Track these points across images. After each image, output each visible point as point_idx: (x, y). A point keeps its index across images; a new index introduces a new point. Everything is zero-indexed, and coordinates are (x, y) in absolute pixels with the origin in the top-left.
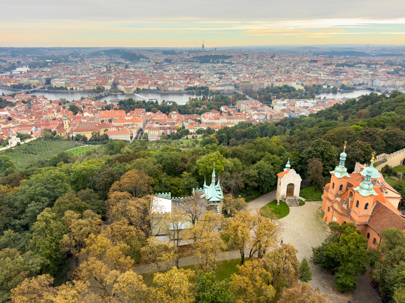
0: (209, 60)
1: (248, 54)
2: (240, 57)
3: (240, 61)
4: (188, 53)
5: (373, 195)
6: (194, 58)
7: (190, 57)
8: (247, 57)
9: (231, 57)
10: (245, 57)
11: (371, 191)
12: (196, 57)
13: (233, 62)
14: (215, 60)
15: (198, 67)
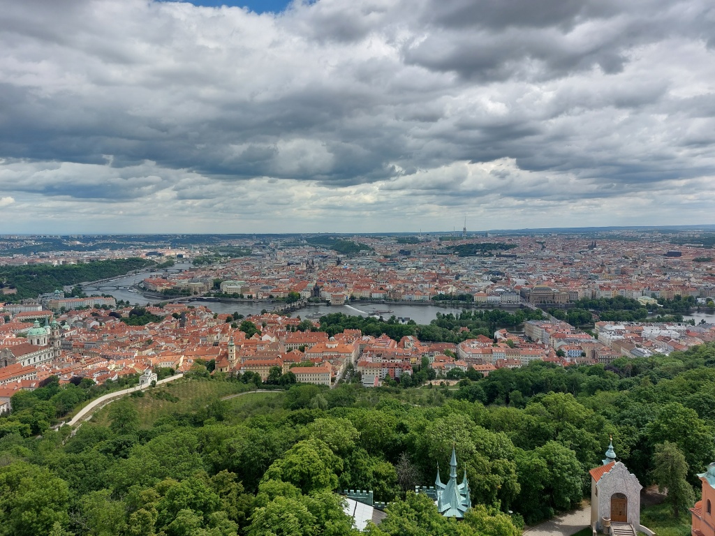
0: (475, 252)
1: (544, 242)
2: (530, 247)
3: (531, 253)
4: (438, 241)
6: (448, 248)
7: (441, 247)
8: (544, 247)
9: (514, 246)
10: (540, 246)
12: (452, 247)
13: (518, 255)
14: (486, 251)
15: (455, 263)
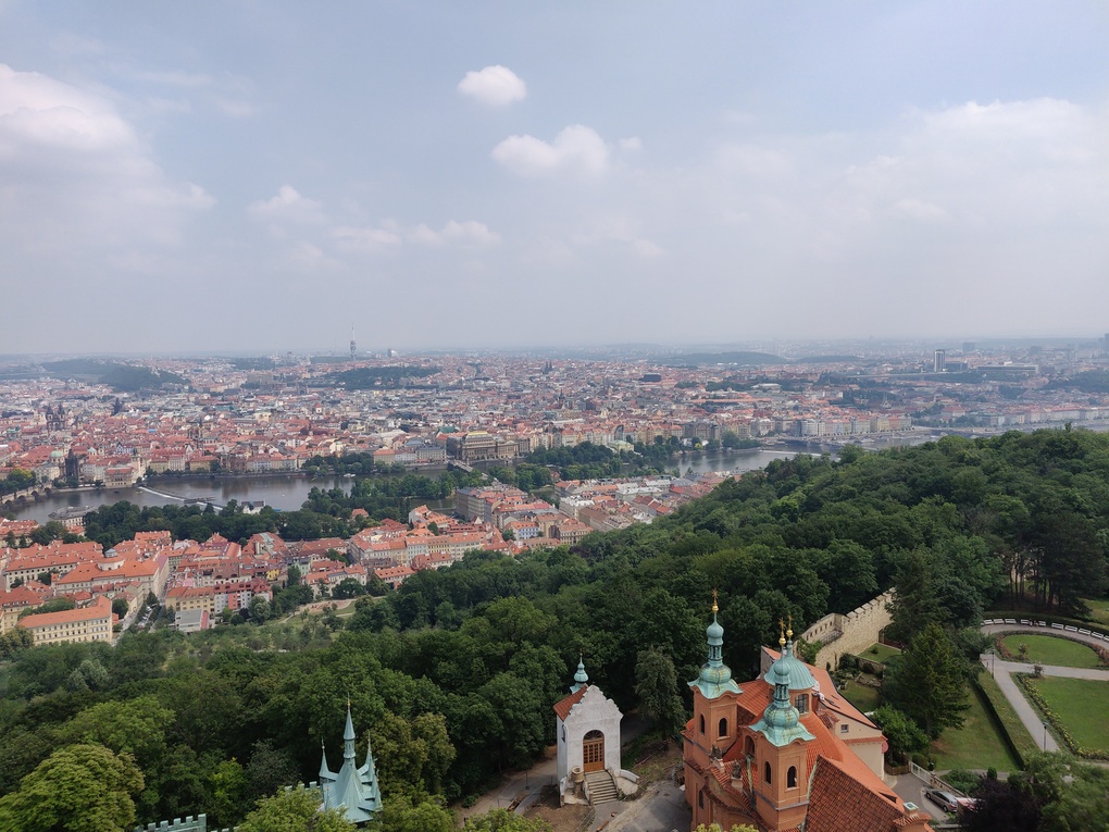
0: (373, 382)
1: (479, 364)
2: (459, 371)
5: (801, 740)
6: (328, 376)
7: (314, 375)
8: (478, 372)
9: (434, 371)
10: (474, 370)
11: (794, 730)
12: (334, 374)
14: (390, 381)
15: (338, 402)
